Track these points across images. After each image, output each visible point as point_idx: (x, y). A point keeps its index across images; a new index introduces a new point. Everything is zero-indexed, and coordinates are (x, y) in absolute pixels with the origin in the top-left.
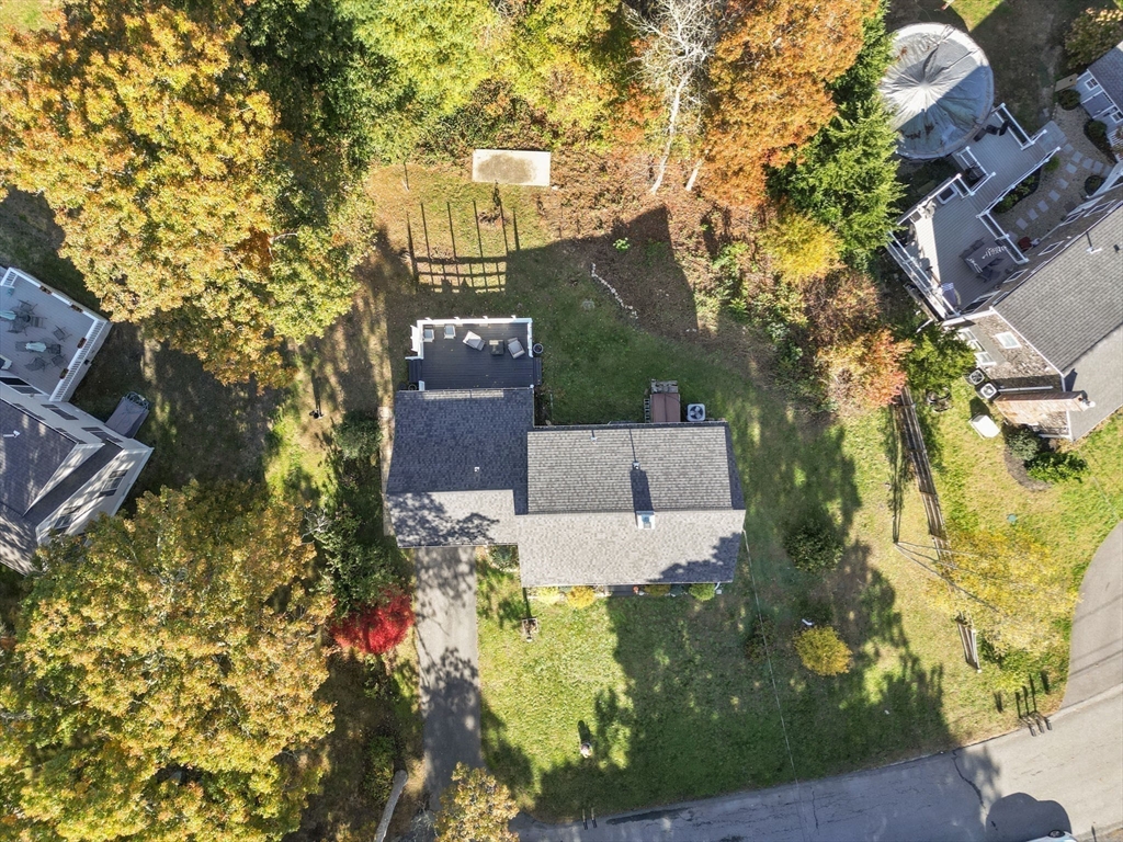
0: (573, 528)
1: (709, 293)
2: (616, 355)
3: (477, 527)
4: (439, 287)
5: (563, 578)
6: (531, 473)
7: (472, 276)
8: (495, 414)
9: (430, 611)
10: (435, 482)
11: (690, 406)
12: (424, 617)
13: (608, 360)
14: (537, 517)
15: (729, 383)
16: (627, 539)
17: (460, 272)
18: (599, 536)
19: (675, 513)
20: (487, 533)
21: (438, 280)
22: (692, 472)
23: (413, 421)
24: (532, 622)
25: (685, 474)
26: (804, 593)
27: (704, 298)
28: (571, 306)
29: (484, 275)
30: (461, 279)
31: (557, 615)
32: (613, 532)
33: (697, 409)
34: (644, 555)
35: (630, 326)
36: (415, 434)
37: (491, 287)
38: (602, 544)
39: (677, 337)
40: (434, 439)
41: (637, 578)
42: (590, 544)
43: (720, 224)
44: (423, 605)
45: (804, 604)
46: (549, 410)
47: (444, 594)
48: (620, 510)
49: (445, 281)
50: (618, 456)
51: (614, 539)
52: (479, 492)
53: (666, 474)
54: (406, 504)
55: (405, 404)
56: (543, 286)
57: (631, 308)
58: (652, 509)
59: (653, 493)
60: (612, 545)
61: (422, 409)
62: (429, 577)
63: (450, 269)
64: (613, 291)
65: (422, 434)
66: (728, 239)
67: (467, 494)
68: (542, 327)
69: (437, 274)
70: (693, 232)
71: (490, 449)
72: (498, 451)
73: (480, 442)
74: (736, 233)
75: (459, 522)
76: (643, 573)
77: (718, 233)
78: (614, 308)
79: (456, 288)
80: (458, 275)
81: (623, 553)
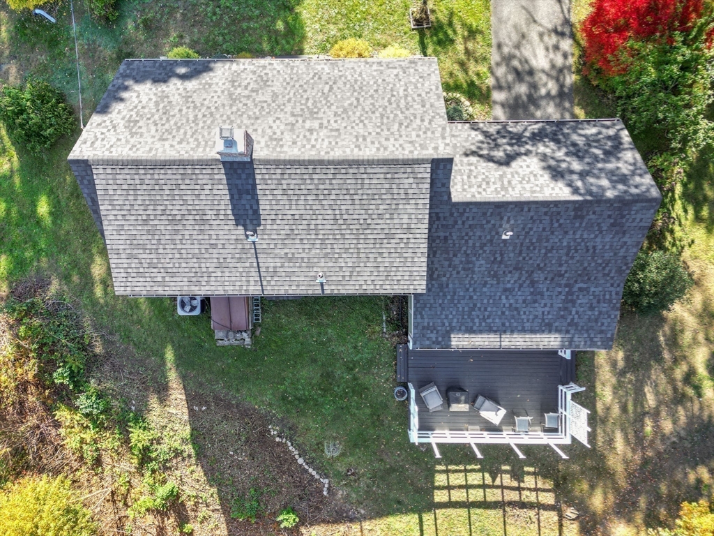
0: (357, 137)
1: (178, 453)
2: (298, 380)
3: (497, 146)
4: (529, 473)
5: (375, 67)
6: (424, 227)
7: (484, 486)
8: (470, 315)
9: (546, 38)
10: (576, 217)
11: (197, 312)
12: (555, 31)
13: (308, 373)
14: (416, 155)
15: (150, 340)
16: (271, 120)
17: (499, 491)
18: (316, 124)
19: (186, 157)
20: (481, 137)
21: (529, 481)
22: (161, 224)
23: (592, 308)
24: (418, 22)
25: (173, 221)
26: (53, 58)
27: (184, 447)
28: (355, 445)
29: (467, 487)
30: (498, 482)
31: (383, 32)
32: (292, 130)
33: (188, 308)
34: (248, 97)
35: (279, 416)
36: (592, 289)
37: (460, 471)
38: (312, 113)
39: (217, 400)
40: (563, 282)
41: (264, 67)
42: (331, 114)
43: (169, 529)
44: (556, 48)
45: (53, 43)
46: (388, 309)
47: (527, 61)
48: (277, 163)
49: (520, 480)
50: (282, 252)
51: (292, 119)
52: (508, 198)
53: (204, 222)
54: (611, 181)
55: (601, 332)
56: (392, 470)
57: (278, 439)
58: (224, 163)
59: (223, 191)
60: (297, 111)
61: (576, 325)
62: (545, 85)
63: (512, 496)
64: (301, 461)
65: (580, 289)
66: (160, 513)
67: (527, 196)
68: (394, 418)
69: (529, 489)
70: (202, 522)
71: (481, 265)
72: (468, 262)
73: (495, 275)
74: (150, 518)
75: (527, 153)
76: (254, 73)
77: (172, 520)
78: (301, 440)
79: (506, 472)
80: (502, 487)
81: (280, 100)
